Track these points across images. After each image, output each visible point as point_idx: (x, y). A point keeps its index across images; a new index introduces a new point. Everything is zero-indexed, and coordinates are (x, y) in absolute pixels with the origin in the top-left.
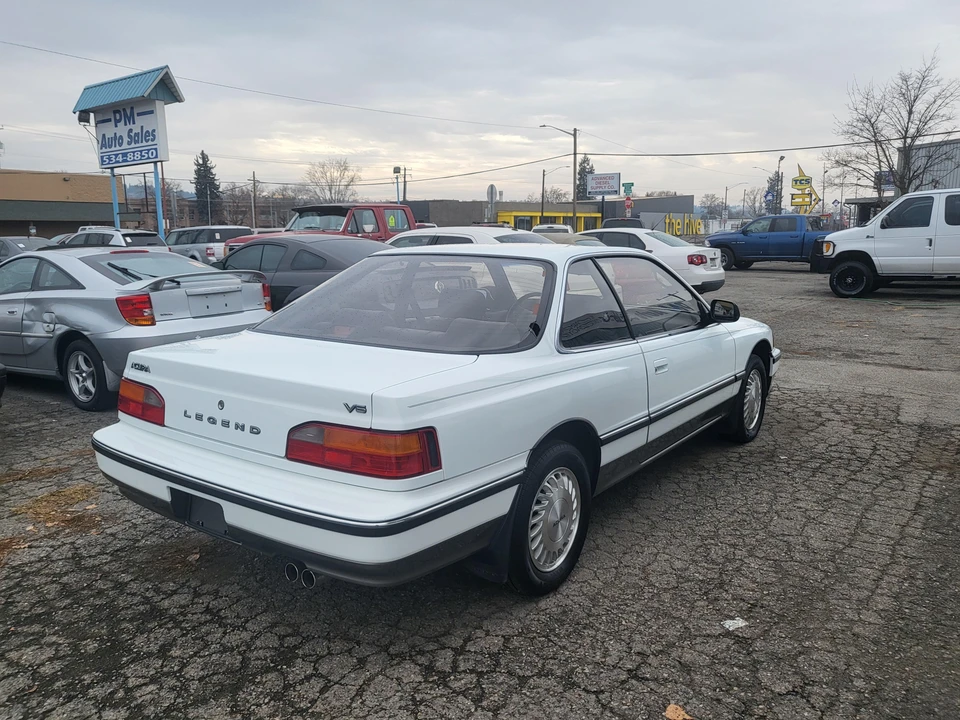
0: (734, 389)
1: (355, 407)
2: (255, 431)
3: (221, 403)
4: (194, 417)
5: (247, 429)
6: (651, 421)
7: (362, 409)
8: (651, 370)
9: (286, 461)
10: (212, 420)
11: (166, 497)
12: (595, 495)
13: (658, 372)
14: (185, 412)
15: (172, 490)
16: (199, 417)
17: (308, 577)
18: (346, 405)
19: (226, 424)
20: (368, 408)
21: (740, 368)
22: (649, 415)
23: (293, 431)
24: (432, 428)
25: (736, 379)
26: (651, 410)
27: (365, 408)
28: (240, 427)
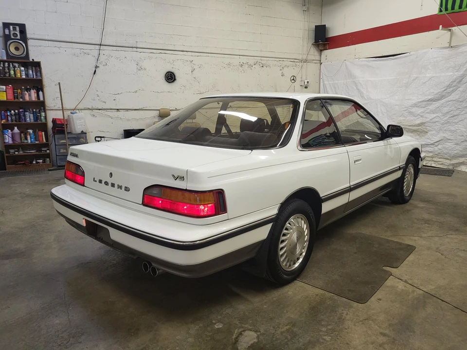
0: (398, 174)
1: (178, 177)
2: (127, 189)
3: (111, 174)
4: (98, 181)
5: (123, 188)
6: (350, 189)
7: (182, 178)
8: (352, 161)
9: (142, 206)
10: (106, 183)
11: (84, 224)
12: (318, 229)
13: (356, 163)
14: (94, 179)
16: (100, 181)
17: (154, 270)
18: (173, 176)
19: (113, 185)
20: (185, 178)
21: (402, 163)
22: (350, 187)
23: (145, 189)
24: (222, 190)
25: (400, 169)
26: (352, 184)
27: (183, 177)
28: (120, 187)
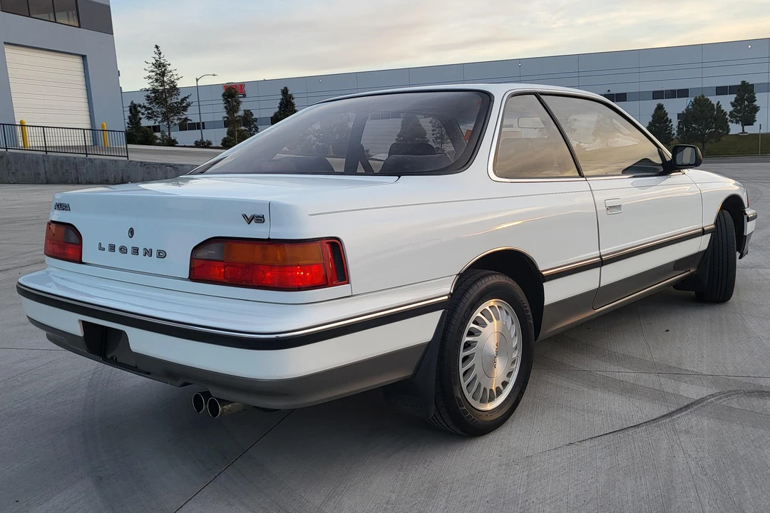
0: (702, 244)
1: (253, 218)
2: (162, 254)
3: (131, 232)
4: (107, 249)
5: (154, 254)
6: (602, 262)
7: (260, 219)
9: (189, 282)
10: (123, 250)
11: (78, 331)
13: (610, 213)
14: (100, 246)
15: (85, 324)
16: (112, 248)
17: (214, 406)
18: (245, 216)
19: (136, 251)
20: (266, 218)
21: (708, 222)
22: (600, 257)
23: (195, 249)
24: (337, 238)
25: (704, 232)
26: (603, 251)
27: (263, 217)
28: (148, 253)
